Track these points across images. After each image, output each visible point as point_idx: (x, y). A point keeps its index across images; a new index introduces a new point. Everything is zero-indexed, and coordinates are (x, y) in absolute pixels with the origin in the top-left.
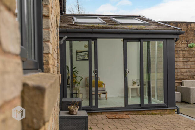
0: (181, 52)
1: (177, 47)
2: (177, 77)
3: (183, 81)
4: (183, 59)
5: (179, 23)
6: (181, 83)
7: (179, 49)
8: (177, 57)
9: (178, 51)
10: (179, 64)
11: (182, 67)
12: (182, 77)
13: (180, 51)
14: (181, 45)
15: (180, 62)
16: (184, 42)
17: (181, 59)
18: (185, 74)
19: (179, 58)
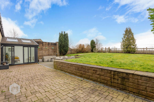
2: (43, 55)
9: (43, 49)
14: (44, 47)
15: (44, 52)
16: (45, 47)
17: (44, 51)
18: (45, 55)
19: (43, 51)
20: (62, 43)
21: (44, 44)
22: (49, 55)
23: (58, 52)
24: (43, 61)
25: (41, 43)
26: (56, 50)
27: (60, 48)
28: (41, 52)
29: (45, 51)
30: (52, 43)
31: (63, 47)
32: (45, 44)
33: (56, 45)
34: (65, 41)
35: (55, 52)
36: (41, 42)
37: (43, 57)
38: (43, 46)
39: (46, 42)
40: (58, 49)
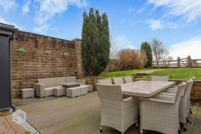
0: (40, 57)
1: (36, 54)
2: (37, 76)
3: (38, 80)
4: (42, 63)
5: (38, 35)
6: (37, 81)
7: (38, 55)
8: (37, 61)
9: (37, 56)
10: (38, 67)
11: (40, 68)
12: (41, 77)
13: (38, 56)
14: (40, 52)
15: (39, 65)
16: (42, 50)
17: (40, 63)
18: (44, 74)
19: (38, 62)
20: (92, 40)
21: (40, 41)
22: (54, 75)
23: (79, 65)
24: (37, 96)
25: (32, 38)
26: (74, 62)
27: (86, 54)
28: (31, 64)
29: (42, 62)
30: (62, 40)
31: (97, 52)
32: (44, 43)
33: (73, 48)
34: (100, 36)
35: (71, 66)
36: (31, 36)
37: (37, 82)
38: (36, 46)
39: (45, 37)
40: (79, 58)
